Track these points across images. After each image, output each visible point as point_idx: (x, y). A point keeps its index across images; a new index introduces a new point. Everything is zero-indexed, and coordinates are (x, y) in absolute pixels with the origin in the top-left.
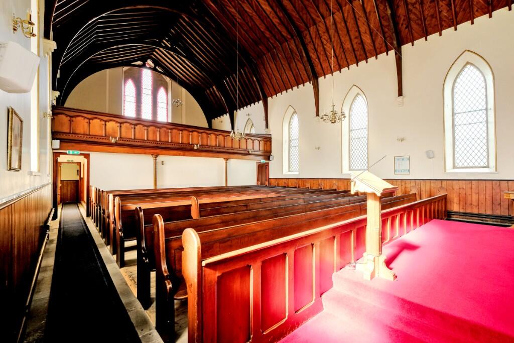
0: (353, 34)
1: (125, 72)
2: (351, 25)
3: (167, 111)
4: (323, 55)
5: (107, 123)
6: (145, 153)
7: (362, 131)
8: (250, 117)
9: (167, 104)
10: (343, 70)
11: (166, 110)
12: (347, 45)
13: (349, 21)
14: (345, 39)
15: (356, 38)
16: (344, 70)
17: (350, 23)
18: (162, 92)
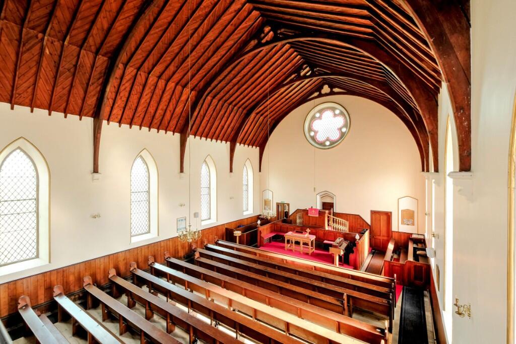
4: (123, 101)
7: (142, 194)
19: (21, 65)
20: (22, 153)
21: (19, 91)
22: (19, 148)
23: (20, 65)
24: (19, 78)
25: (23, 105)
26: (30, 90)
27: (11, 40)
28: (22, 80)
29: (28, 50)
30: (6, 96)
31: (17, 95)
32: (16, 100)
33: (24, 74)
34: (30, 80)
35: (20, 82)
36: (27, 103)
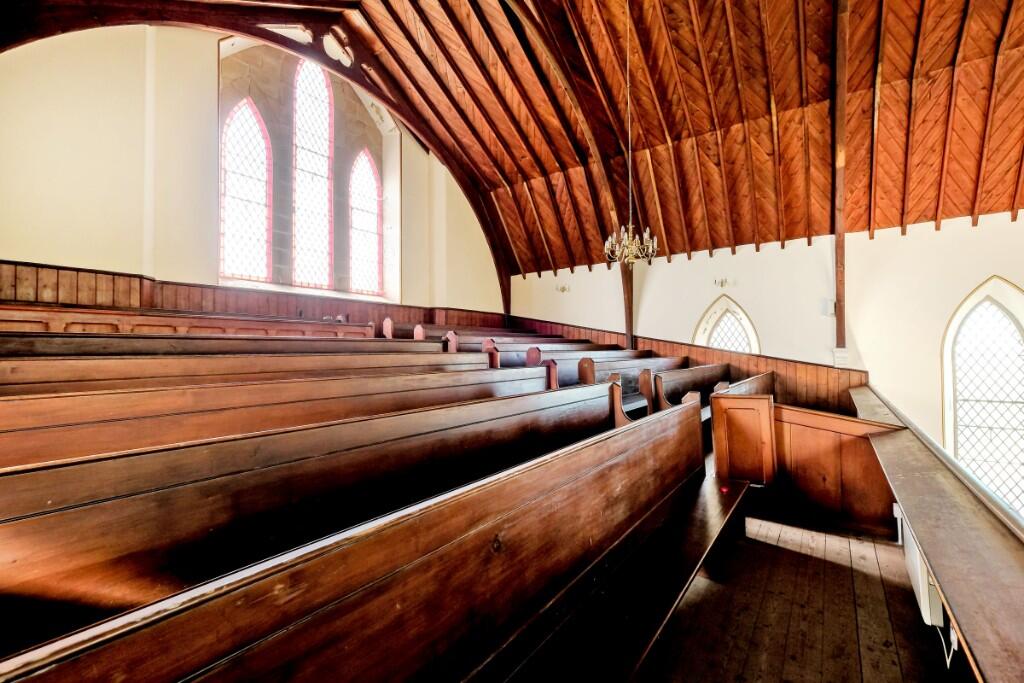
3: (381, 243)
9: (381, 216)
11: (375, 238)
19: (994, 131)
20: (994, 308)
21: (988, 185)
22: (988, 298)
23: (990, 131)
24: (988, 160)
25: (997, 210)
26: (1011, 176)
27: (973, 95)
28: (994, 162)
29: (1006, 95)
30: (963, 203)
31: (984, 195)
32: (983, 205)
33: (997, 149)
34: (1012, 154)
35: (991, 166)
36: (1003, 204)
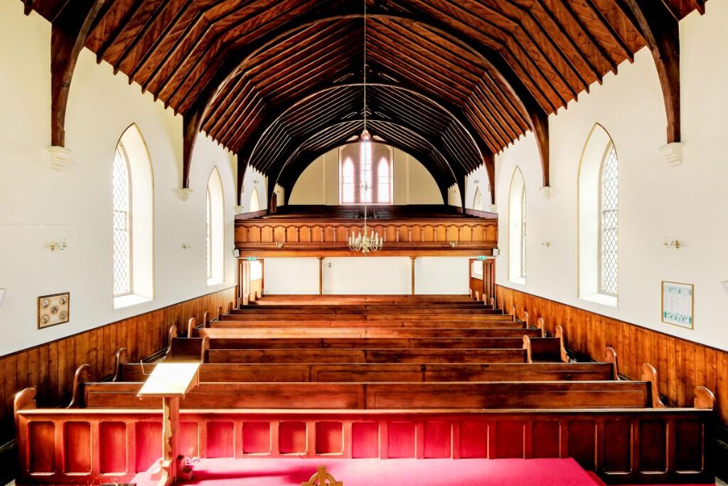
0: (573, 28)
1: (343, 151)
2: (562, 15)
5: (275, 229)
6: (309, 256)
8: (478, 185)
10: (580, 95)
12: (571, 52)
13: (558, 10)
14: (563, 42)
15: (580, 35)
16: (582, 95)
17: (560, 12)
18: (383, 163)
